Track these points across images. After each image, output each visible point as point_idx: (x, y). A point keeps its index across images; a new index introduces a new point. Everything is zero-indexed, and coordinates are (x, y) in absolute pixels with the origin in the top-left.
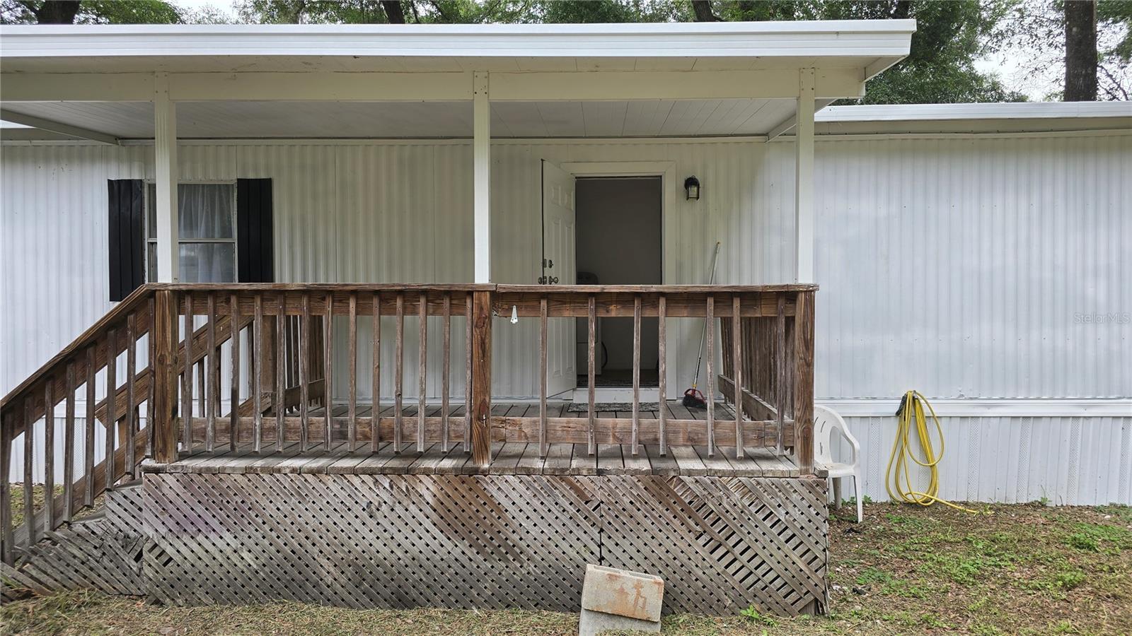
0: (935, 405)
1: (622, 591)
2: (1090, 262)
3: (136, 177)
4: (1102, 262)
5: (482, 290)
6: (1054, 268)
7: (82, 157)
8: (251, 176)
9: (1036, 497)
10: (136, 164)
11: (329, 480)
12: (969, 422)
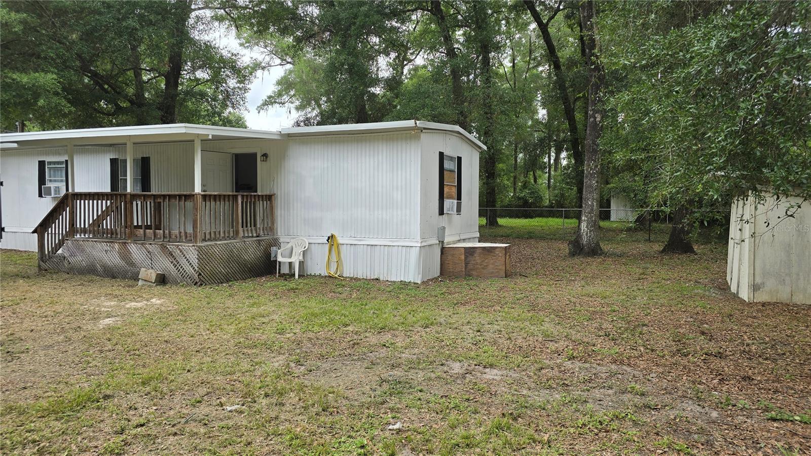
0: (340, 240)
1: (147, 274)
2: (395, 184)
3: (117, 157)
4: (399, 184)
5: (128, 194)
6: (382, 187)
7: (104, 152)
8: (145, 156)
9: (376, 277)
10: (117, 153)
11: (98, 244)
12: (353, 246)
